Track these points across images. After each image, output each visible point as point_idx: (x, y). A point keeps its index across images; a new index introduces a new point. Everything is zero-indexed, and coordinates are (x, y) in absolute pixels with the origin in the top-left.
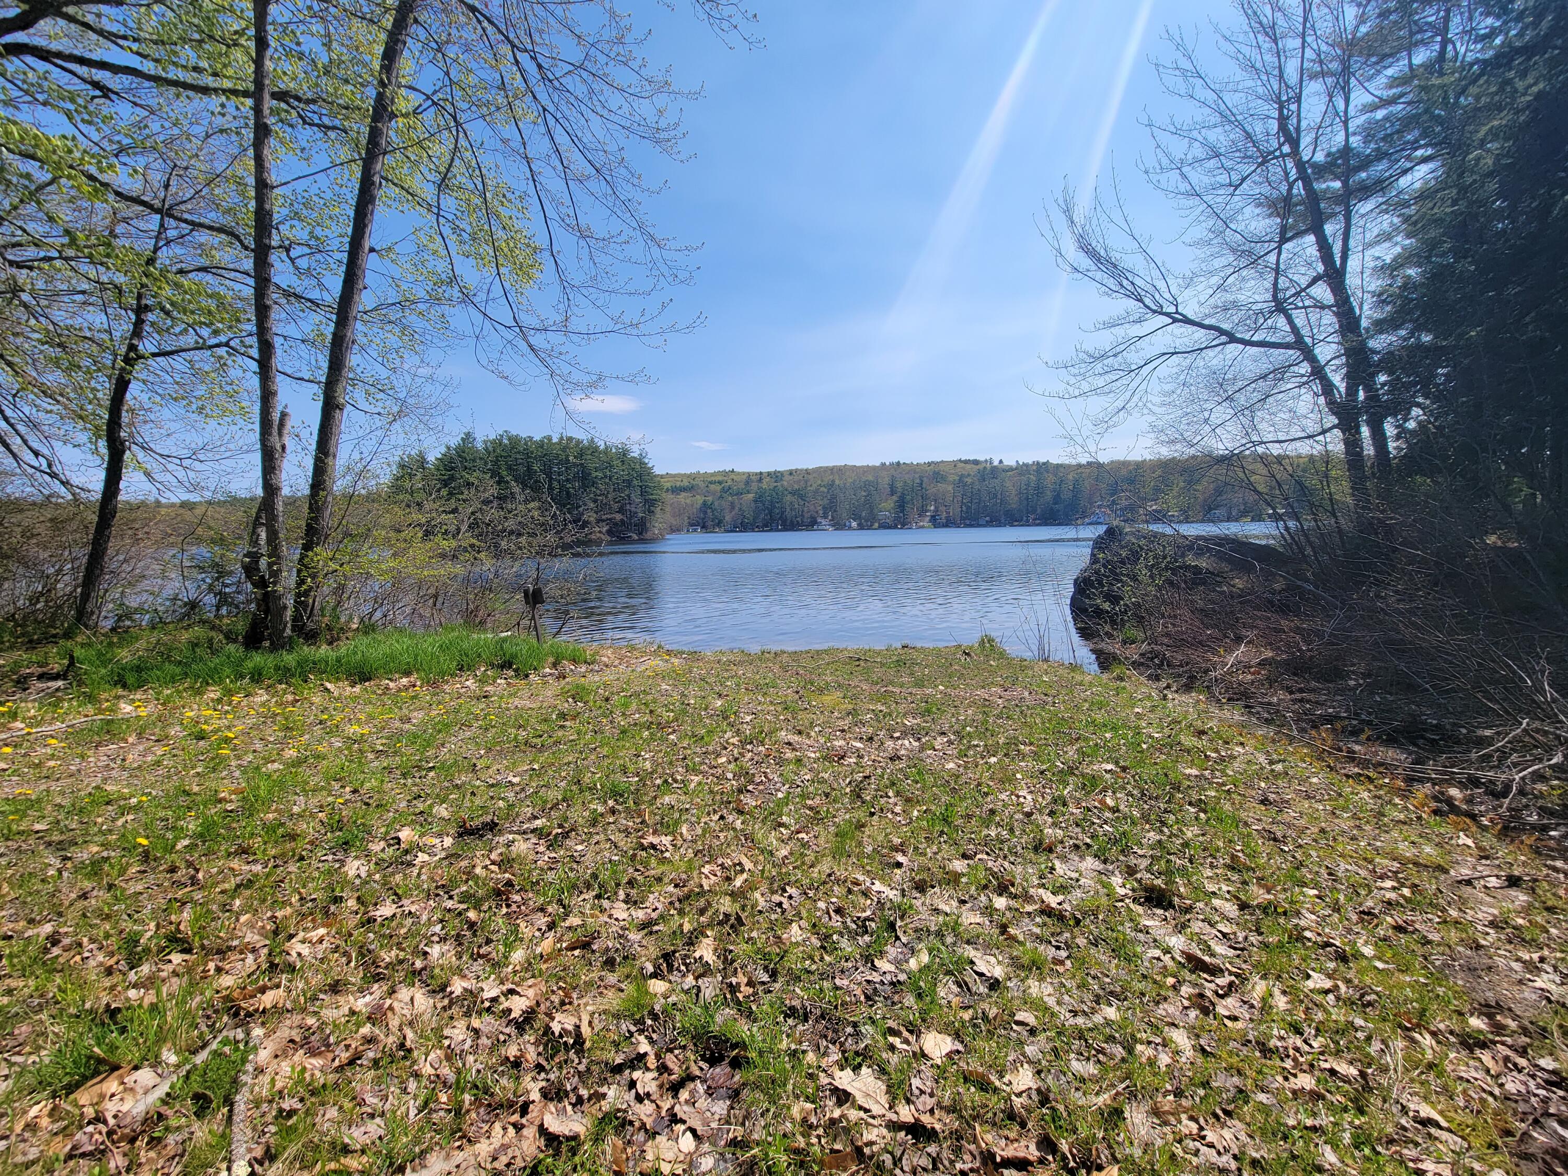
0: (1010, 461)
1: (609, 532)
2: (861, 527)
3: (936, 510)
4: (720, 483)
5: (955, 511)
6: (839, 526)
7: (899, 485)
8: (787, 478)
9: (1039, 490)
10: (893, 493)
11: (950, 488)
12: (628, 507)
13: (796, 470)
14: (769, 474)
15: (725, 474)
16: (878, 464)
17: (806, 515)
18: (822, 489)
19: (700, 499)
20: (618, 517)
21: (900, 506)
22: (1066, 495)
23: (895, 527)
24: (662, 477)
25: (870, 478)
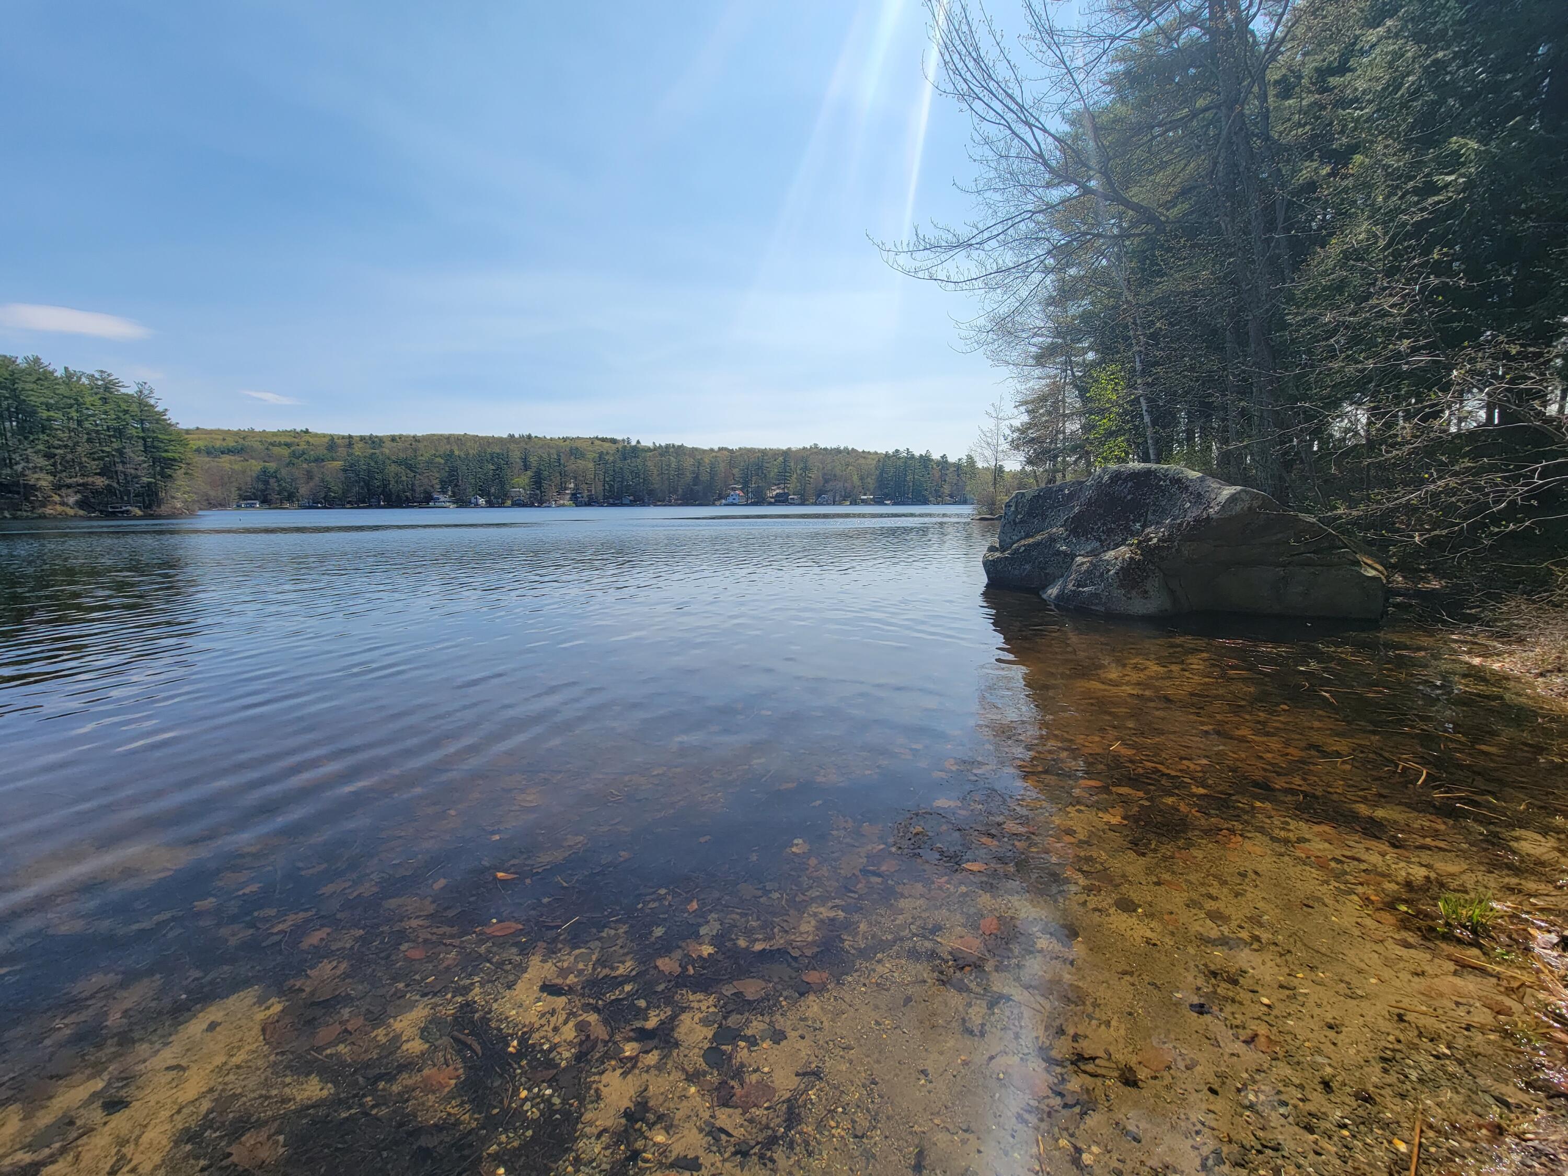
0: (647, 442)
1: (81, 504)
2: (490, 504)
3: (577, 487)
4: (288, 445)
5: (597, 489)
6: (462, 502)
7: (533, 460)
8: (388, 444)
9: (680, 471)
10: (526, 467)
11: (591, 465)
12: (120, 467)
13: (400, 437)
14: (362, 438)
15: (295, 434)
16: (505, 436)
17: (418, 489)
18: (437, 460)
19: (256, 466)
20: (100, 482)
21: (536, 483)
22: (704, 477)
23: (532, 505)
24: (188, 432)
25: (497, 450)
